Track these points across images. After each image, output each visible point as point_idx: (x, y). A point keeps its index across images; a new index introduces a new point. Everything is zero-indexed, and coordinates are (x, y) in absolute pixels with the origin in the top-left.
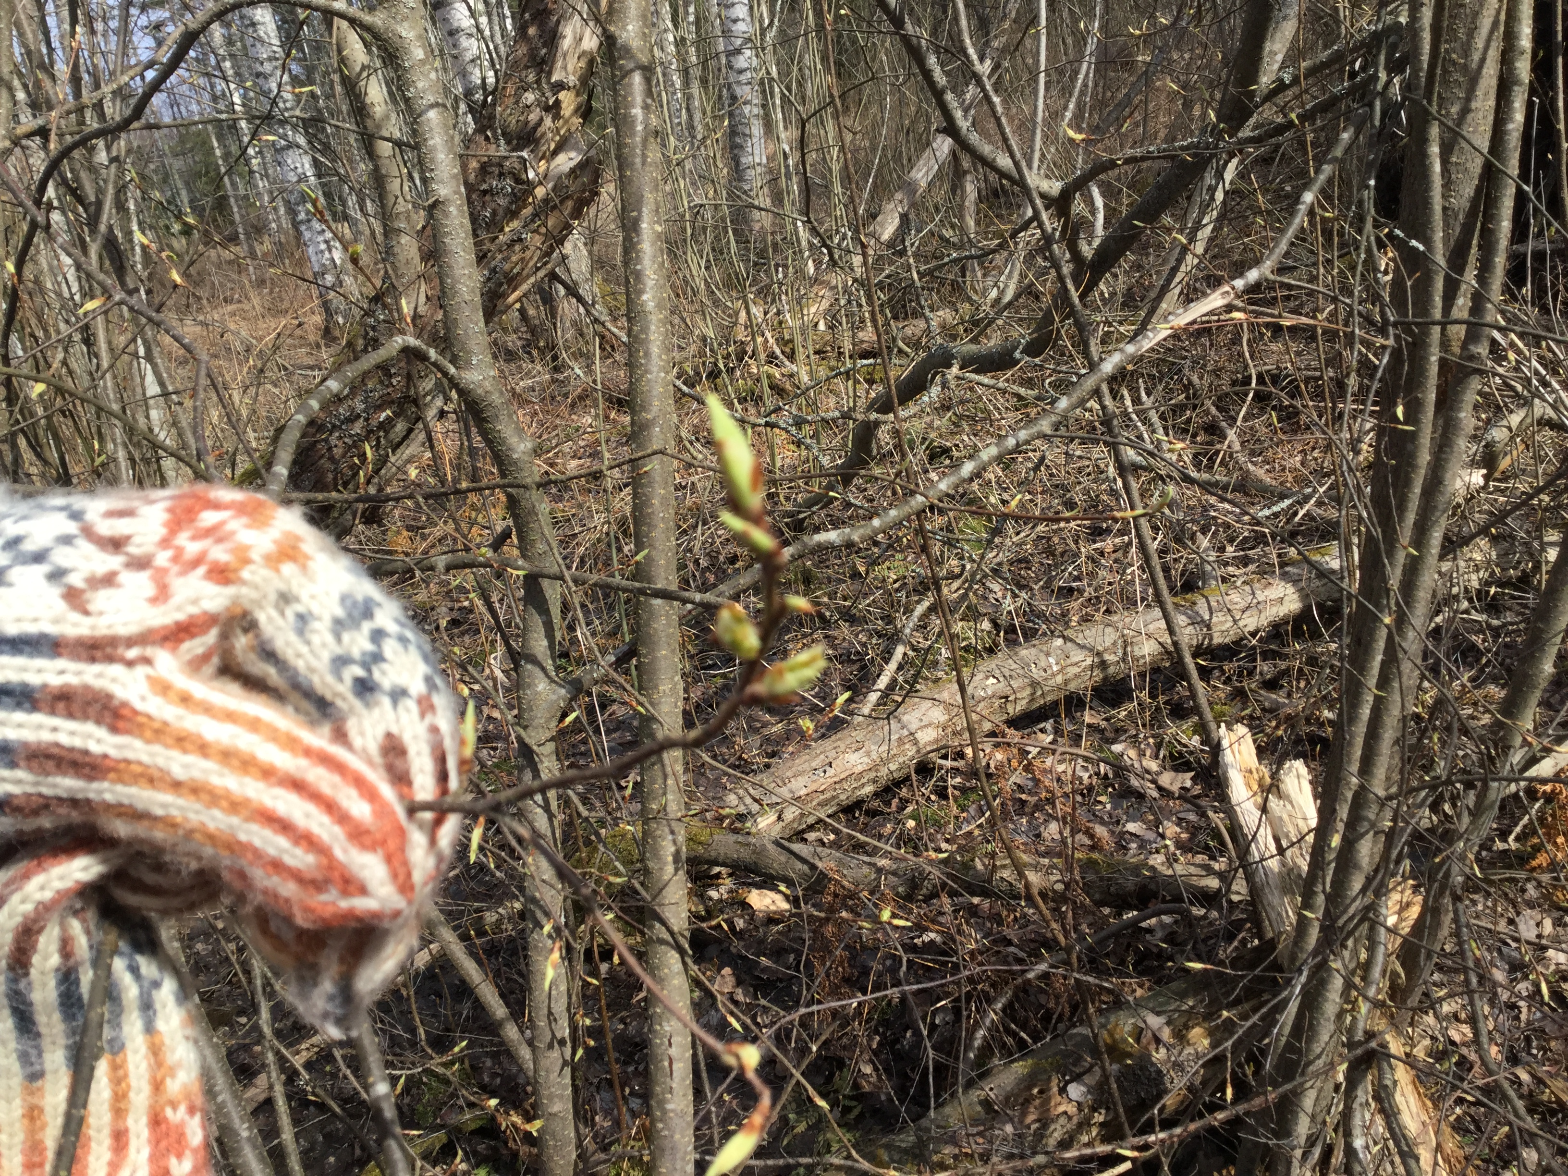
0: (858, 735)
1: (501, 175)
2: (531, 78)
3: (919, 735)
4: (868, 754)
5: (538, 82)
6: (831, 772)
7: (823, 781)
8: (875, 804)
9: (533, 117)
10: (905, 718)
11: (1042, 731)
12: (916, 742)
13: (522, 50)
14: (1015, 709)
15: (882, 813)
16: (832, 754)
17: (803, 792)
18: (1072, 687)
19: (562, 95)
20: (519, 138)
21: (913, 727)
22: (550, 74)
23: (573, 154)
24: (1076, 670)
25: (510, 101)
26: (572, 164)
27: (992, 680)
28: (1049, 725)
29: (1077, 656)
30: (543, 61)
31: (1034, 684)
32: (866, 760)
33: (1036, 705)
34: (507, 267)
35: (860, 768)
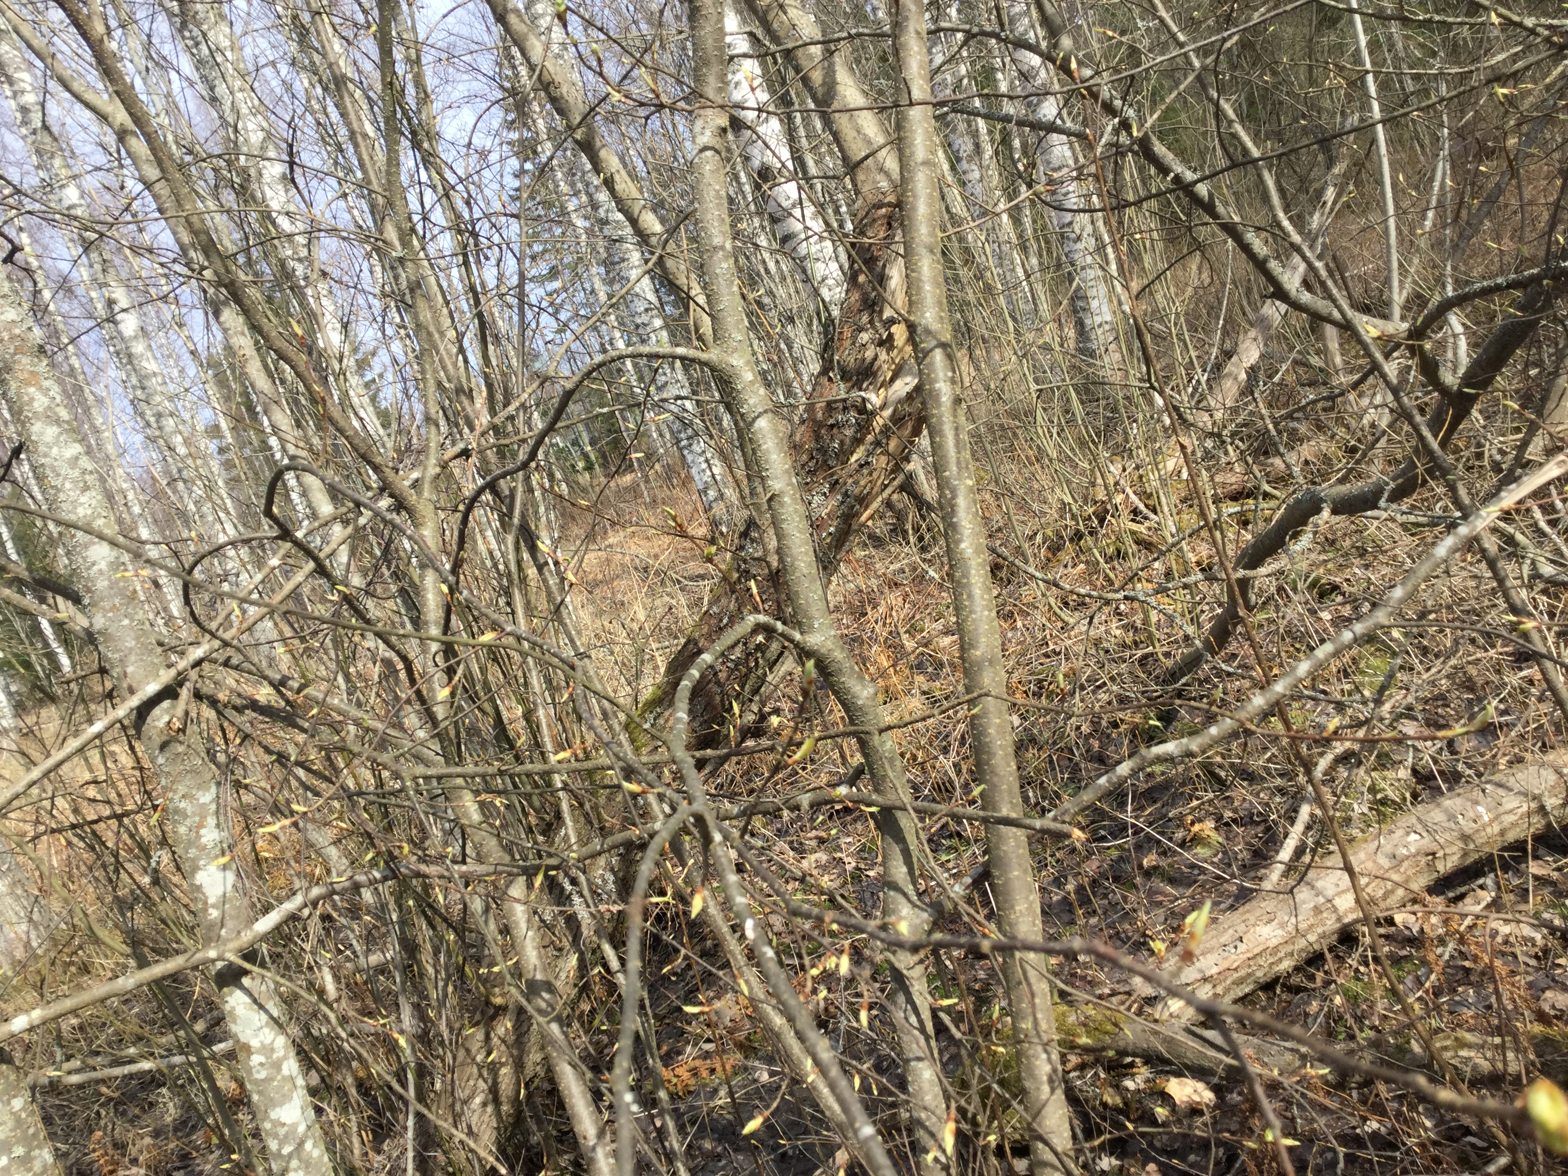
0: (1269, 905)
1: (845, 409)
2: (865, 318)
3: (1337, 902)
4: (1283, 926)
5: (871, 322)
6: (1242, 947)
7: (1236, 957)
8: (1296, 980)
9: (869, 354)
10: (1319, 884)
11: (1481, 887)
12: (1335, 910)
13: (856, 296)
14: (1445, 866)
15: (1306, 989)
16: (1241, 928)
17: (1214, 970)
18: (1511, 837)
19: (894, 329)
20: (858, 374)
21: (1330, 893)
22: (881, 312)
23: (908, 379)
24: (1511, 818)
25: (847, 343)
26: (909, 388)
27: (1413, 837)
28: (1489, 880)
29: (1511, 802)
30: (874, 303)
31: (1465, 838)
32: (1280, 932)
33: (1469, 860)
34: (857, 491)
35: (1274, 942)
